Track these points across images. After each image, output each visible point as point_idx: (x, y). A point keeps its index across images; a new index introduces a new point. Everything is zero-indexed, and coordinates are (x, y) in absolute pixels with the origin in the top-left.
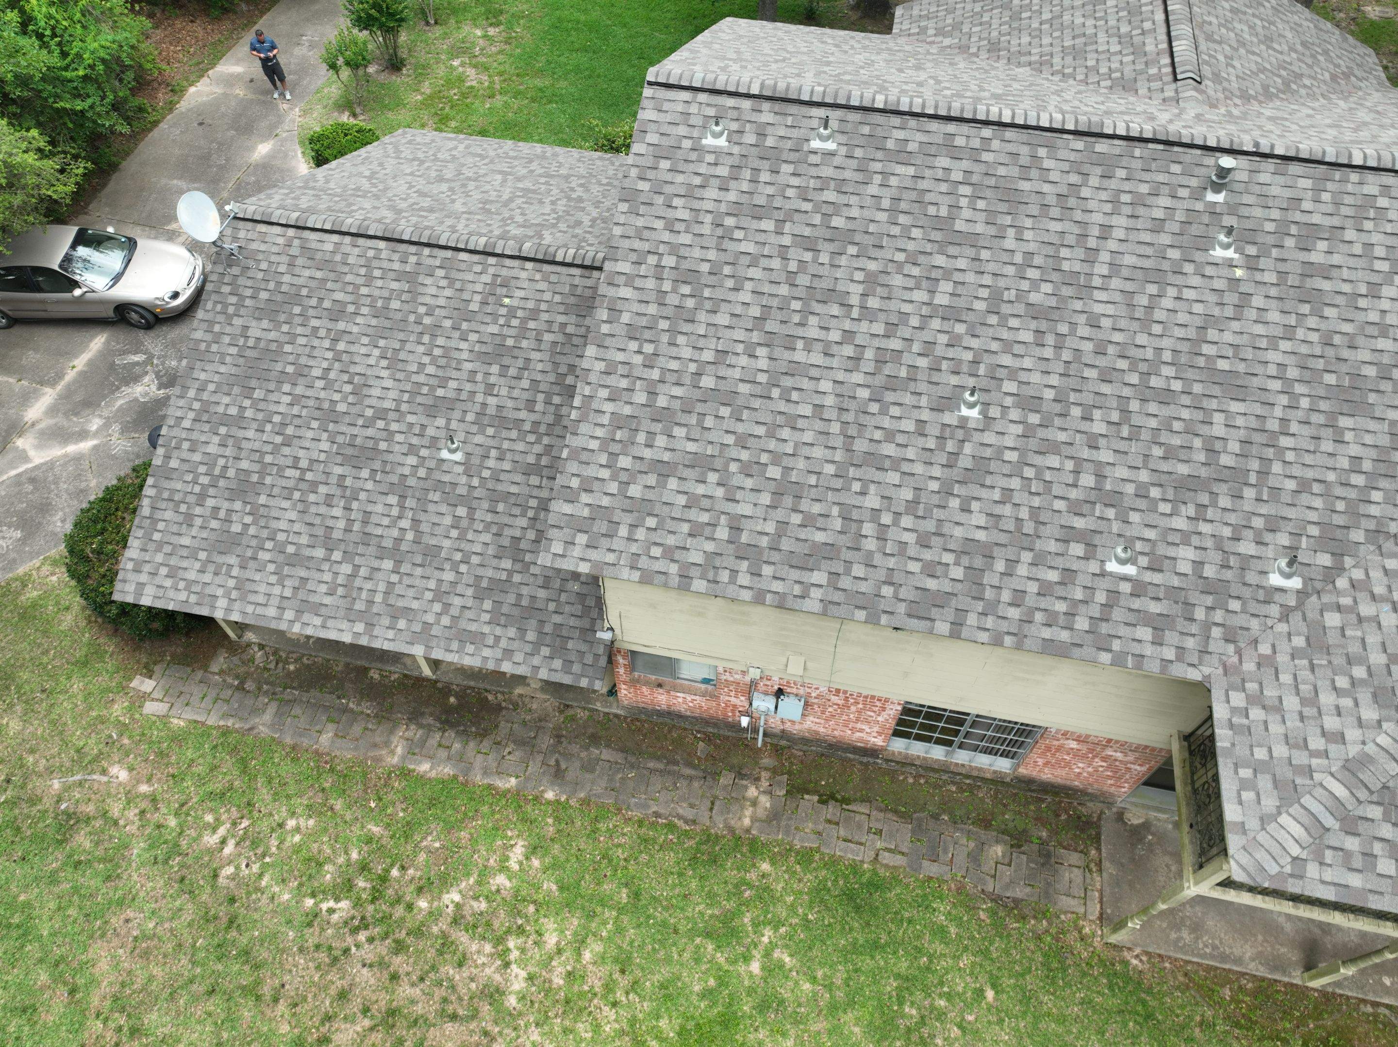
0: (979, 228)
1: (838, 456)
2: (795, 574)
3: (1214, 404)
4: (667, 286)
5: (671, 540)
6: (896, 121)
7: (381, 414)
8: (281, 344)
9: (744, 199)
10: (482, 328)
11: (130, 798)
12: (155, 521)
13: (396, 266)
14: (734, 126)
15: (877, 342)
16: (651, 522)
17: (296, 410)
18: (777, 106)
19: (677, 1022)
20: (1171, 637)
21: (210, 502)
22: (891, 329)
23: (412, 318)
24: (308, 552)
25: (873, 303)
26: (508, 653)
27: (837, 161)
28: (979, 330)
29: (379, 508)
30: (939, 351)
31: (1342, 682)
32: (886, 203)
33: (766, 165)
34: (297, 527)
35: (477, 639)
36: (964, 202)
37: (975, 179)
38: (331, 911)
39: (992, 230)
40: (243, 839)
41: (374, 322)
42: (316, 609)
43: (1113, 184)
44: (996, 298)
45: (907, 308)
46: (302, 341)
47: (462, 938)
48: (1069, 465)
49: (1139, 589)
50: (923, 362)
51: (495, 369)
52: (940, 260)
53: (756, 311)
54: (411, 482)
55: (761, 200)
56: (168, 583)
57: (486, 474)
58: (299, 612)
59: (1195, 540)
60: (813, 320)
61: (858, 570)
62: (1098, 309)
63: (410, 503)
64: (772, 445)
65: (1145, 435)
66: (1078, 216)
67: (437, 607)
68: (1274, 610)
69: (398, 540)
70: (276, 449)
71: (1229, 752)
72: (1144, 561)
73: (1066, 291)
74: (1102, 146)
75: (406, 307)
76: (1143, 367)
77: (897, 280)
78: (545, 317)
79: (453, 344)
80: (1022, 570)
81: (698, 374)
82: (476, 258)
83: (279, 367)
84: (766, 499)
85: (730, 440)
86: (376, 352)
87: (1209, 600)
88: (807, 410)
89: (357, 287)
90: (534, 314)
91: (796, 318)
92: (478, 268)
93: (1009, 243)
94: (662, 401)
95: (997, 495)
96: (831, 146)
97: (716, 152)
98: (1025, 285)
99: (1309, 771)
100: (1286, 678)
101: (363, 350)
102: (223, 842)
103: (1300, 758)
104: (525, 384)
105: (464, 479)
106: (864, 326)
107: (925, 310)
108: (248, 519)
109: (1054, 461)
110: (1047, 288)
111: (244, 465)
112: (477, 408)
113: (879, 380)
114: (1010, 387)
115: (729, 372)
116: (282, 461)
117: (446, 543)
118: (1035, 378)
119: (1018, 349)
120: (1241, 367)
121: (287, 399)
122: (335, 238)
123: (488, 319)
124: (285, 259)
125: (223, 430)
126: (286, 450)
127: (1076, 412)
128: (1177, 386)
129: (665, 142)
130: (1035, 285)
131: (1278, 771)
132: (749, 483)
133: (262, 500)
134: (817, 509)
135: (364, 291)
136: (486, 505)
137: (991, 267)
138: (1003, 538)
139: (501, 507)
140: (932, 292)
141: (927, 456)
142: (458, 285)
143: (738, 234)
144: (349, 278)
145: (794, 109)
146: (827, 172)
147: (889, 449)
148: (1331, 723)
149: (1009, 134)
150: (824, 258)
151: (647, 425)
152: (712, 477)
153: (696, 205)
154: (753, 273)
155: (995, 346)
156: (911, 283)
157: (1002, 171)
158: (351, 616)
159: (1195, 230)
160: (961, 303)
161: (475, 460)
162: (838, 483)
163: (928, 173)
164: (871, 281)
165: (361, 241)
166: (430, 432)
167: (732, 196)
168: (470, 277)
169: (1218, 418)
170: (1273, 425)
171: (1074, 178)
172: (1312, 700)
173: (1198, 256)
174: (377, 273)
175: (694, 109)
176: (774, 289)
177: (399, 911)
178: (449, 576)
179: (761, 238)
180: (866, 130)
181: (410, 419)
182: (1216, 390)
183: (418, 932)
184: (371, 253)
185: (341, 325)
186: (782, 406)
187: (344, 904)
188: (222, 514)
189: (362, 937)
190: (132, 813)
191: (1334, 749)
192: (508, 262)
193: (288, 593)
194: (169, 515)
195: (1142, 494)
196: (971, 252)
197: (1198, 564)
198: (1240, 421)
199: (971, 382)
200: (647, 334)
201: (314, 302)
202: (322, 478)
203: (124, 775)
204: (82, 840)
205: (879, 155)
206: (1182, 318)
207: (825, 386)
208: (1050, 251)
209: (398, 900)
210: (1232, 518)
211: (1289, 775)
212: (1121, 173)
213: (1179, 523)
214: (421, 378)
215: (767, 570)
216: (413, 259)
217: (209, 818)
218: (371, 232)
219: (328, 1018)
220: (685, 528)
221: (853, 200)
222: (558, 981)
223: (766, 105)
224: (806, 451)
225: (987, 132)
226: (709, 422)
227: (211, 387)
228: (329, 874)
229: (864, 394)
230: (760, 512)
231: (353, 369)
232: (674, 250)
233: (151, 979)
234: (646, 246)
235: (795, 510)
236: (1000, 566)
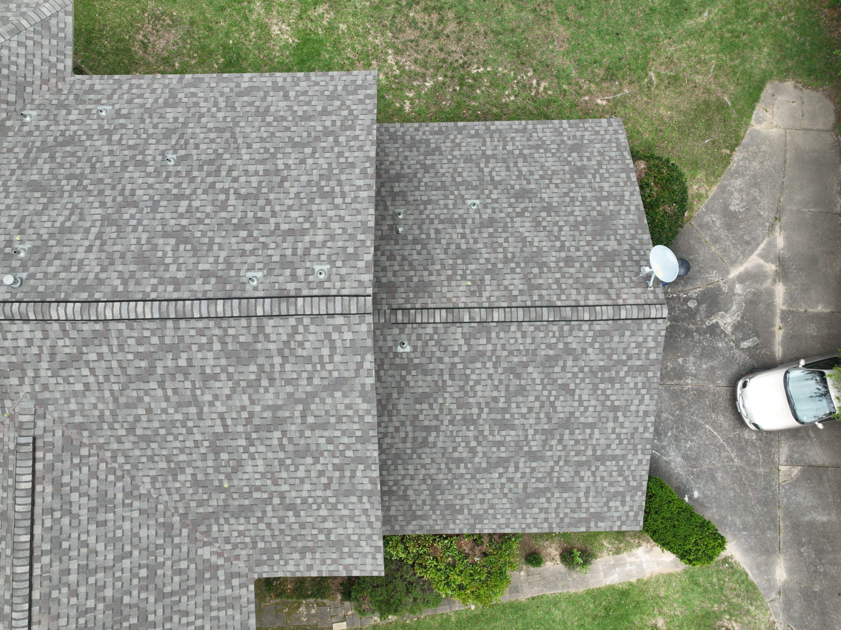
0: (161, 241)
1: (238, 130)
2: (256, 84)
3: (46, 177)
4: (337, 189)
5: (316, 88)
6: (210, 295)
7: (519, 215)
8: (594, 239)
9: (300, 238)
10: (478, 267)
11: (589, 92)
12: (619, 150)
13: (544, 292)
14: (311, 278)
15: (220, 179)
16: (327, 93)
17: (569, 209)
18: (285, 294)
19: (322, 57)
20: (86, 87)
21: (594, 162)
22: (212, 185)
23: (522, 265)
24: (532, 151)
25: (222, 197)
26: (417, 130)
27: (246, 267)
28: (164, 192)
29: (503, 174)
30: (187, 180)
31: (13, 68)
32: (216, 247)
33: (289, 259)
34: (543, 160)
35: (433, 133)
36: (170, 254)
37: (162, 268)
38: (478, 68)
39: (155, 241)
40: (530, 88)
41: (544, 259)
42: (517, 131)
43: (80, 275)
44: (155, 206)
45: (204, 197)
46: (583, 243)
47: (418, 69)
48: (124, 142)
49: (98, 102)
50: (195, 174)
51: (464, 247)
52: (184, 222)
53: (286, 184)
54: (491, 187)
55: (290, 239)
56: (597, 129)
57: (452, 197)
58: (525, 128)
59: (68, 122)
60: (255, 185)
61: (227, 90)
62: (100, 211)
63: (488, 178)
64: (271, 129)
65: (84, 159)
66: (103, 255)
67: (457, 141)
68: (37, 102)
69: (487, 162)
70: (571, 190)
71: (68, 44)
72: (94, 111)
73: (116, 217)
74: (84, 296)
75: (528, 270)
76: (80, 188)
77: (209, 209)
78: (443, 278)
79: (493, 256)
80: (151, 101)
81: (314, 152)
82: (496, 305)
83: (589, 228)
84: (272, 109)
85: (293, 129)
86: (536, 244)
87: (66, 102)
88: (255, 146)
89: (563, 276)
90: (449, 279)
91: (264, 184)
92: (493, 299)
93: (144, 237)
94: (331, 139)
95: (160, 126)
96: (250, 274)
97: (321, 262)
98: (138, 216)
99: (35, 32)
100: (38, 74)
101: (544, 244)
102: (538, 84)
103: (38, 38)
104: (444, 242)
105: (463, 193)
106: (226, 186)
107: (194, 197)
108: (570, 159)
109: (131, 142)
110: (126, 216)
111: (584, 181)
112: (467, 226)
113: (218, 163)
114: (150, 169)
115: (297, 156)
116: (565, 185)
117: (462, 165)
118: (136, 175)
119: (145, 186)
120: (28, 194)
121: (576, 213)
122: (590, 303)
123: (477, 272)
124: (617, 286)
125: (605, 194)
126: (565, 190)
127: (118, 164)
128: (64, 182)
129: (352, 263)
130: (132, 217)
131: (48, 34)
132: (281, 113)
133: (567, 168)
134: (248, 109)
135: (558, 275)
136: (447, 184)
137: (156, 223)
138: (158, 110)
139: (439, 184)
140: (190, 206)
141: (194, 135)
142: (502, 288)
143: (301, 220)
144: (571, 281)
145: (275, 293)
146: (251, 260)
147: (212, 135)
148: (22, 51)
149: (140, 296)
150: (250, 215)
151: (337, 129)
152: (300, 113)
153: (328, 231)
154: (290, 202)
155: (157, 186)
156: (201, 209)
157: (146, 274)
158: (500, 131)
159: (37, 256)
160: (174, 203)
161: (459, 202)
162: (237, 119)
163: (191, 267)
164: (224, 206)
165: (573, 304)
166: (489, 211)
167: (307, 239)
168: (496, 293)
169: (45, 171)
170: (18, 172)
171: (103, 276)
172: (29, 62)
173: (38, 243)
174: (555, 286)
175: (338, 285)
176: (277, 196)
177: (449, 74)
178: (456, 153)
179: (287, 220)
180: (228, 287)
181: (503, 215)
182: (44, 183)
183: (438, 68)
184: (563, 297)
185: (563, 255)
186: (268, 145)
187: (474, 71)
188: (585, 159)
189: (461, 61)
190: (585, 87)
191: (23, 39)
192: (475, 305)
193: (534, 135)
194: (613, 154)
195: (90, 137)
196: (168, 229)
197: (69, 113)
198: (35, 172)
199: (170, 169)
200: (344, 166)
201: (586, 265)
202: (540, 181)
203: (599, 101)
204: (601, 72)
205: (220, 274)
206: (55, 213)
207: (246, 157)
208: (122, 235)
209: (452, 77)
210: (48, 133)
211: (43, 32)
212: (75, 282)
213: (74, 128)
214: (504, 235)
215: (269, 84)
216: (535, 298)
217: (550, 92)
218: (568, 309)
219: (462, 31)
220: (310, 93)
221: (235, 247)
222: (374, 62)
223: (292, 293)
224: (254, 129)
225: (153, 296)
226: (305, 134)
227: (623, 212)
228: (486, 81)
229: (226, 156)
230: (275, 103)
231: (546, 233)
232: (337, 207)
233: (539, 29)
234: (353, 206)
235: (258, 107)
236: (161, 101)
